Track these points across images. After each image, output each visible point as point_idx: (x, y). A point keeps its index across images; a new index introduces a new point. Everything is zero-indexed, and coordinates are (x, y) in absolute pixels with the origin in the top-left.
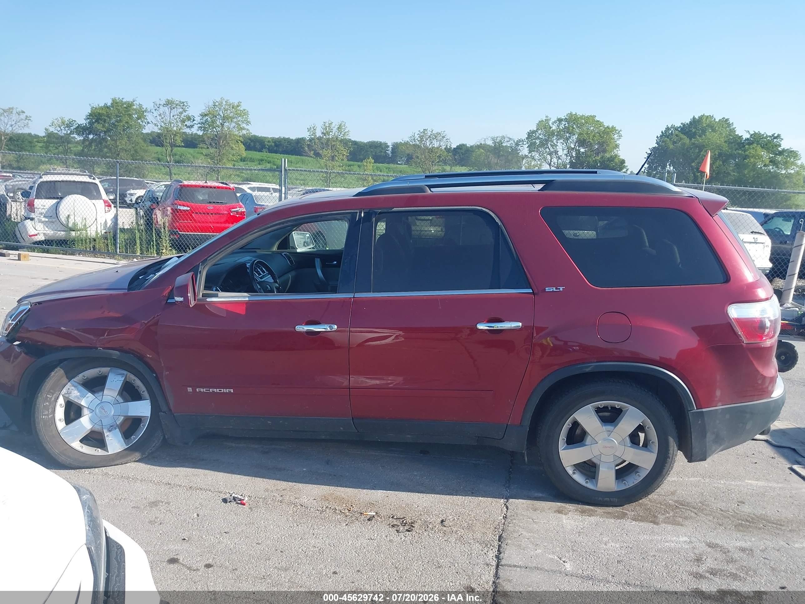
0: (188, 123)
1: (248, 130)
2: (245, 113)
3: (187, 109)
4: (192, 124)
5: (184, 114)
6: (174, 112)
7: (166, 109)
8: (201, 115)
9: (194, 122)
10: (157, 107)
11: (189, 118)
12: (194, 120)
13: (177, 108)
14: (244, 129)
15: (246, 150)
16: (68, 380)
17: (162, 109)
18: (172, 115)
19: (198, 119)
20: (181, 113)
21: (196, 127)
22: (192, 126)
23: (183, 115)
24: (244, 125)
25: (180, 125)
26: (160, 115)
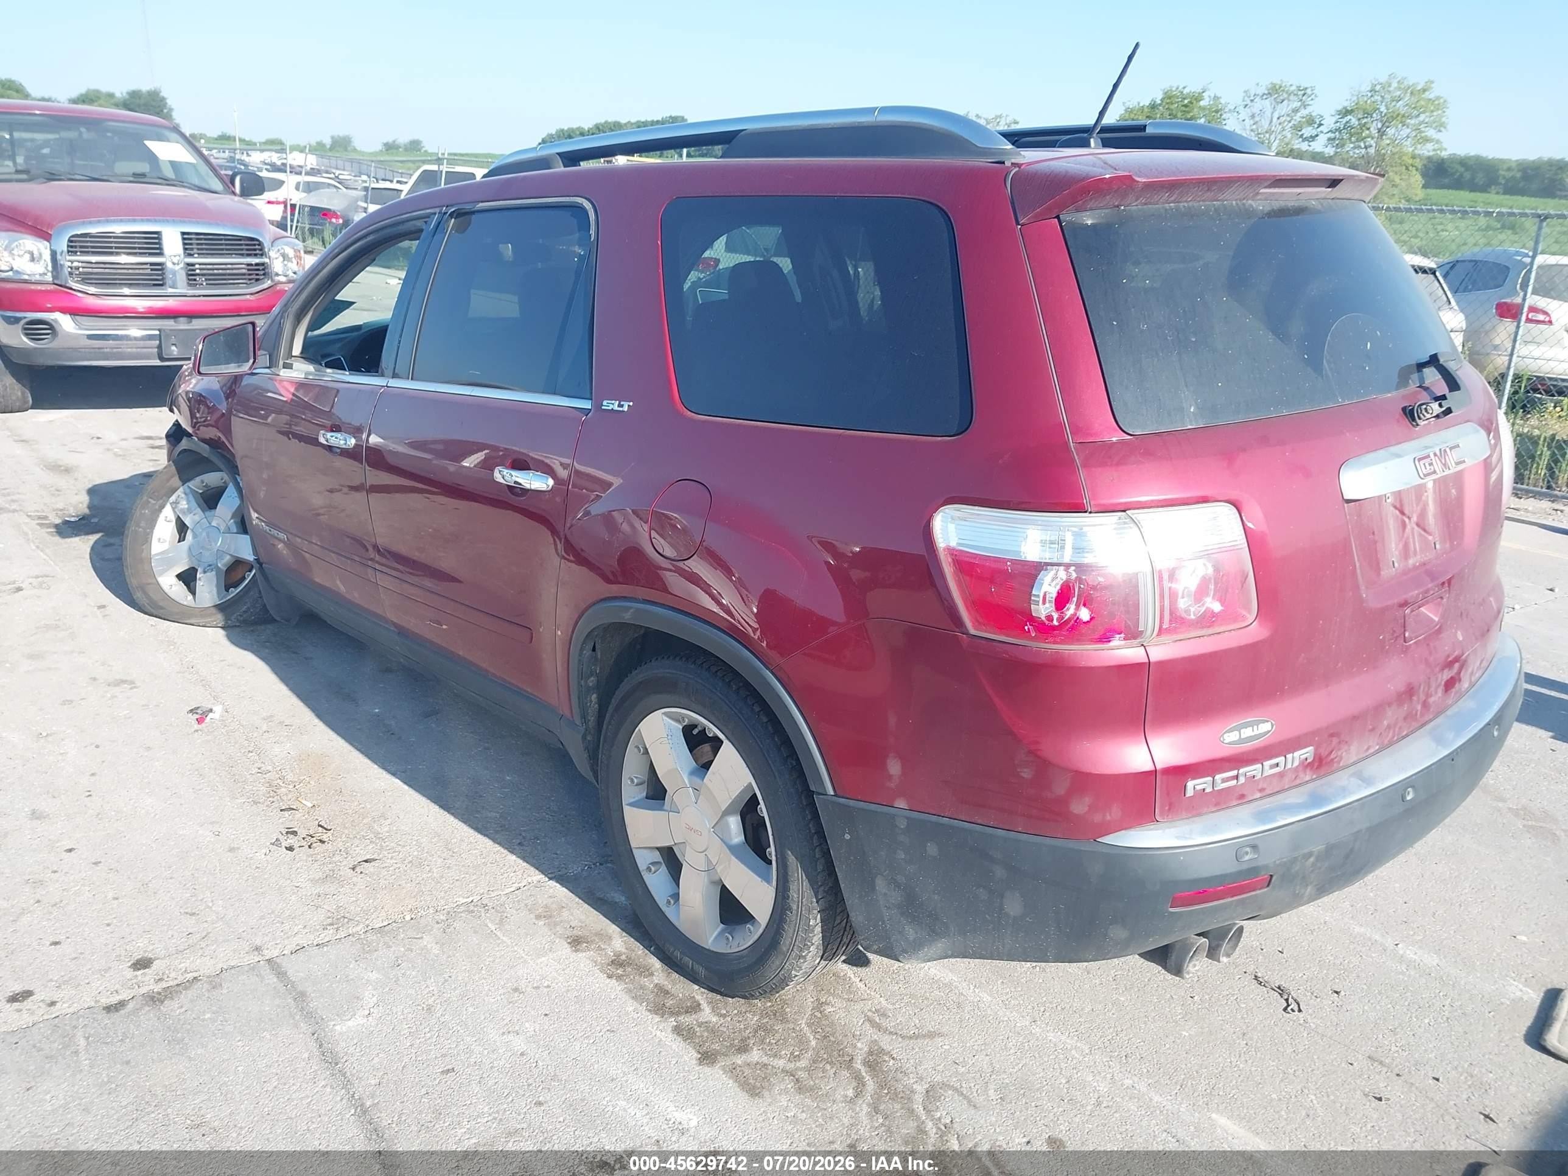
0: (1308, 131)
1: (1438, 142)
2: (1438, 105)
3: (1311, 103)
4: (1314, 133)
5: (1304, 112)
6: (1284, 109)
7: (1267, 104)
8: (1339, 112)
9: (1319, 130)
10: (1250, 99)
11: (1310, 121)
12: (1320, 125)
13: (1289, 100)
14: (1427, 140)
15: (1425, 187)
16: (181, 483)
17: (1259, 104)
18: (1276, 115)
19: (1329, 122)
20: (1296, 111)
21: (1322, 139)
22: (1313, 138)
23: (1299, 114)
24: (1431, 133)
25: (1289, 136)
26: (1253, 116)
